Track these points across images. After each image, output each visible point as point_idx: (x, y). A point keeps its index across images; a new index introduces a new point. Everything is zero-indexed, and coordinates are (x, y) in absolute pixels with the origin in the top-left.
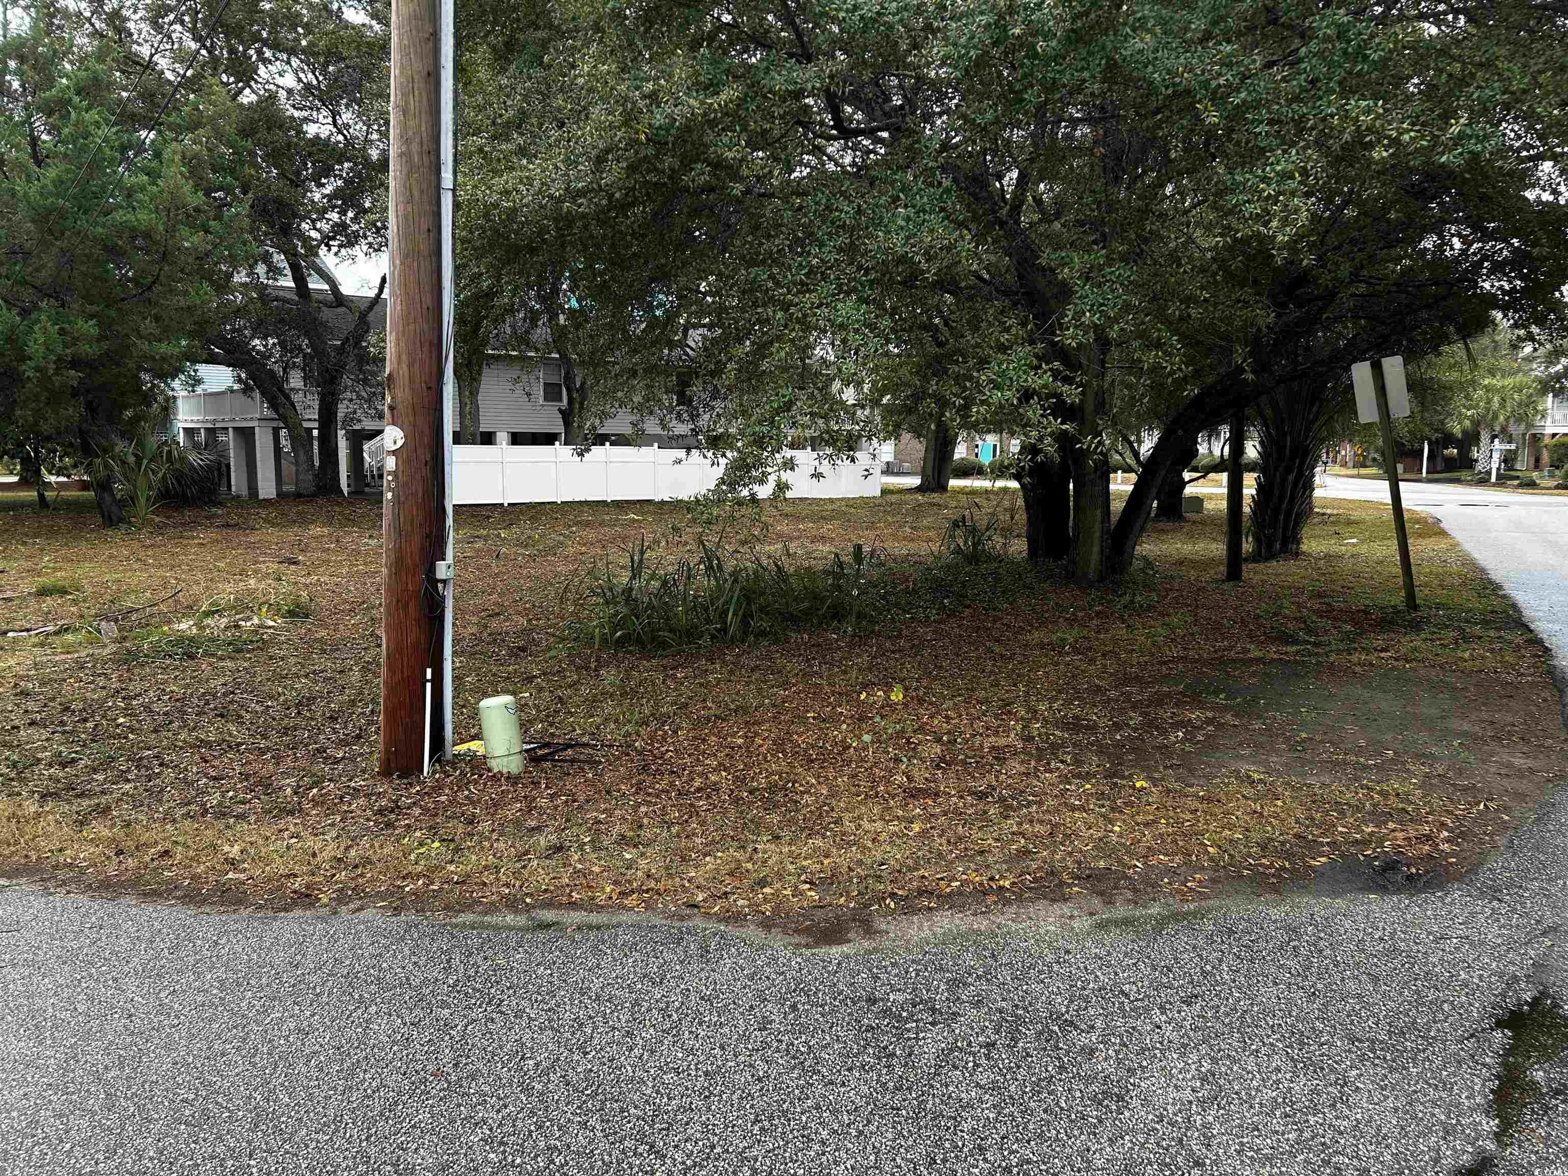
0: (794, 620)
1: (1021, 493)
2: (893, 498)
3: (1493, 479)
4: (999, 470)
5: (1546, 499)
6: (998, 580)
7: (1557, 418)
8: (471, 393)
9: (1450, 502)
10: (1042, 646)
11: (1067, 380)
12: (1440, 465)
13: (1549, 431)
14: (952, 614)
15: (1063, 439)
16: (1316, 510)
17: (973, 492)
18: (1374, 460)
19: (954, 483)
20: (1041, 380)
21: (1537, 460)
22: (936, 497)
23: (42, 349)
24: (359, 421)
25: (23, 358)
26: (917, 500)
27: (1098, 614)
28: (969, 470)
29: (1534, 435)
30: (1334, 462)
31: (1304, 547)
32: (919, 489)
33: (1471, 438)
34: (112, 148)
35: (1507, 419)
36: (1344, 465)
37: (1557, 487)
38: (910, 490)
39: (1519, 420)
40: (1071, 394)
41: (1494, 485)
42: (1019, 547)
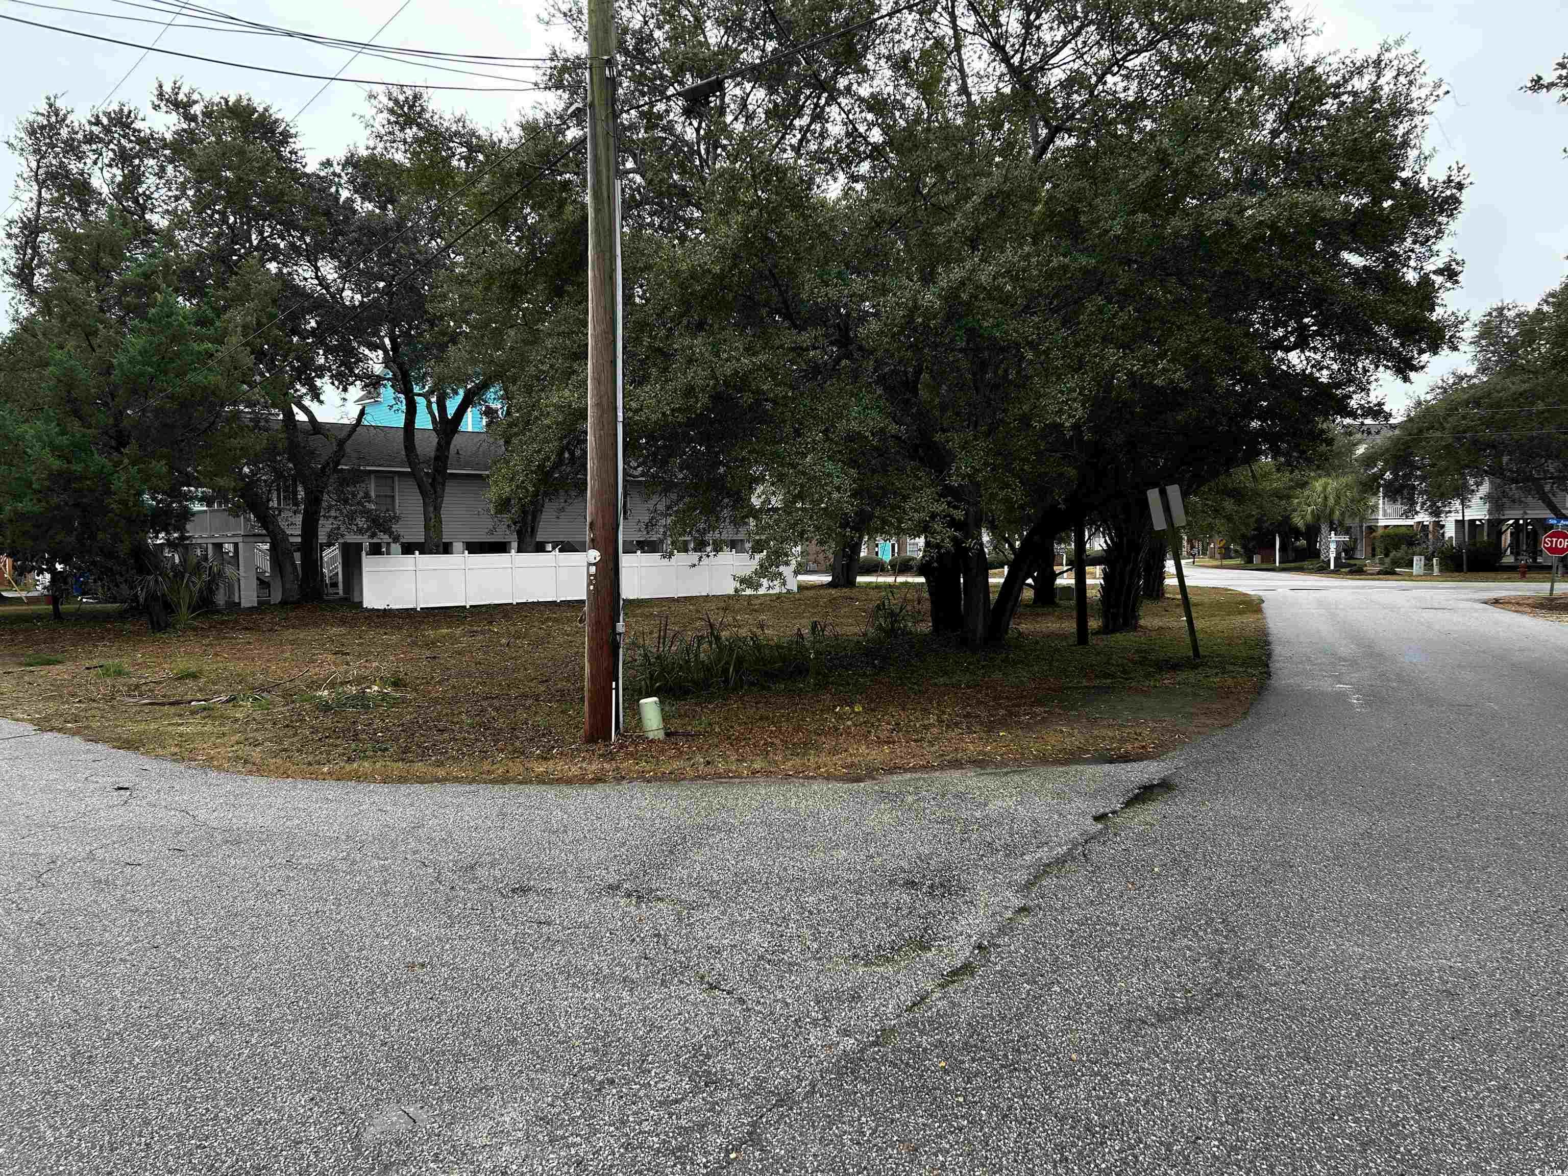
0: (773, 676)
1: (926, 586)
2: (811, 593)
3: (1332, 567)
4: (902, 566)
5: (1377, 583)
6: (912, 647)
7: (1388, 511)
8: (435, 509)
9: (1281, 587)
10: (946, 685)
11: (956, 507)
12: (1292, 555)
13: (1382, 523)
14: (882, 669)
15: (954, 539)
16: (1168, 595)
17: (878, 587)
18: (1236, 551)
19: (860, 579)
20: (941, 507)
21: (1374, 549)
22: (846, 591)
23: (125, 486)
24: (342, 536)
25: (108, 492)
26: (831, 594)
27: (983, 666)
28: (875, 567)
29: (1370, 528)
30: (1204, 554)
31: (1142, 622)
32: (830, 585)
33: (1312, 532)
34: (189, 323)
35: (1343, 514)
36: (1212, 557)
37: (1379, 573)
38: (822, 586)
39: (1353, 515)
40: (959, 515)
41: (1333, 572)
42: (926, 627)
